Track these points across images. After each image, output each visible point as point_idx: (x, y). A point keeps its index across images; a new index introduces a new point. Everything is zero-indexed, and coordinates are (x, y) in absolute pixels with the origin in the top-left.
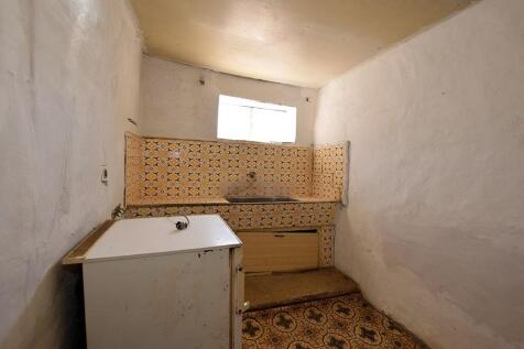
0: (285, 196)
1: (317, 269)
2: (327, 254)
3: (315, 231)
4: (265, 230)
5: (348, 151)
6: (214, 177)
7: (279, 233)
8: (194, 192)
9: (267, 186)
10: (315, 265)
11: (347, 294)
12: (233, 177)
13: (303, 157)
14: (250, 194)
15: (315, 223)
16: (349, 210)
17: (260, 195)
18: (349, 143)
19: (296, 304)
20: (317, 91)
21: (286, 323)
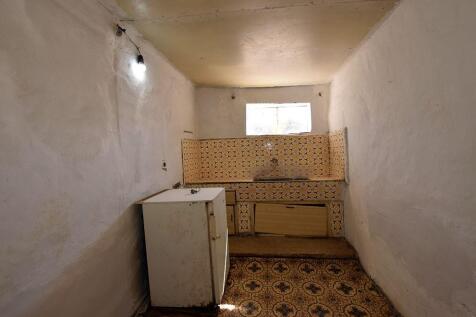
0: (304, 176)
1: (326, 238)
2: (337, 225)
3: (323, 205)
4: (278, 202)
5: (346, 137)
6: (246, 164)
7: (290, 205)
8: (233, 175)
9: (287, 168)
10: (324, 234)
11: (345, 259)
12: (260, 163)
13: (318, 143)
14: (273, 175)
15: (321, 198)
16: (350, 187)
17: (282, 176)
18: (346, 129)
19: (293, 258)
20: (328, 85)
21: (281, 269)
